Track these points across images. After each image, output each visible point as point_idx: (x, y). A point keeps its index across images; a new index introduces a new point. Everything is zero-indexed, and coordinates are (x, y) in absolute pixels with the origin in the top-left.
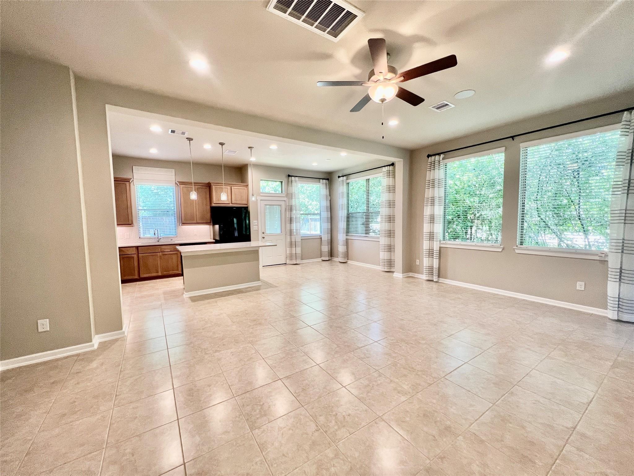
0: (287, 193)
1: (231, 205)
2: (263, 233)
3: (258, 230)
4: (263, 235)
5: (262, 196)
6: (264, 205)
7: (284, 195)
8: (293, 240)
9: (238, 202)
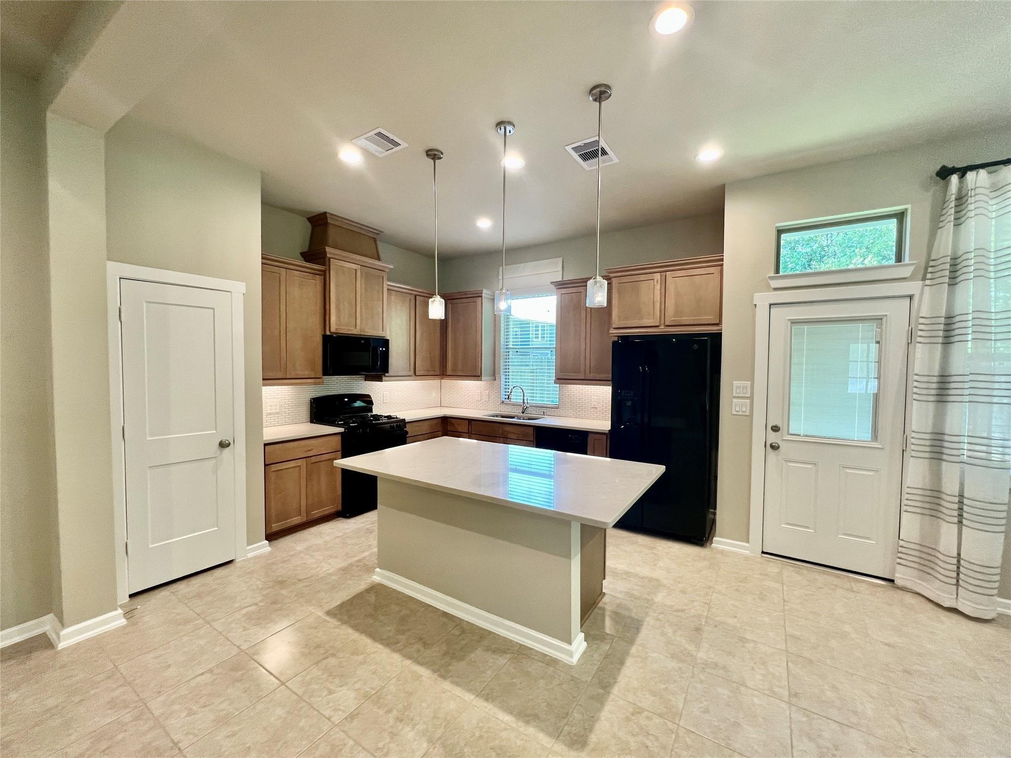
0: (929, 259)
1: (662, 330)
2: (776, 429)
3: (751, 416)
4: (773, 437)
5: (776, 289)
6: (789, 323)
7: (906, 272)
8: (950, 486)
9: (686, 319)
